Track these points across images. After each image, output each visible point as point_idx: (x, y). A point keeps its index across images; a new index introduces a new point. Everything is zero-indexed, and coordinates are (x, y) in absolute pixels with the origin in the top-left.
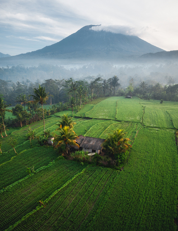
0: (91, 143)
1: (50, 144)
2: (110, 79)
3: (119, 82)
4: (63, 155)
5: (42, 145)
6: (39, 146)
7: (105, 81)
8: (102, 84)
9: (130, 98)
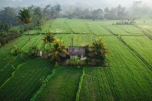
0: (75, 51)
1: (40, 57)
2: (55, 6)
3: (61, 8)
4: (57, 63)
5: (33, 58)
6: (30, 60)
7: (52, 8)
8: (51, 9)
9: (71, 18)
